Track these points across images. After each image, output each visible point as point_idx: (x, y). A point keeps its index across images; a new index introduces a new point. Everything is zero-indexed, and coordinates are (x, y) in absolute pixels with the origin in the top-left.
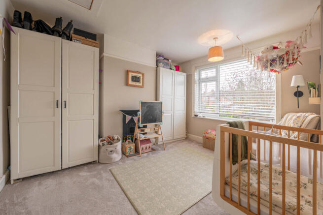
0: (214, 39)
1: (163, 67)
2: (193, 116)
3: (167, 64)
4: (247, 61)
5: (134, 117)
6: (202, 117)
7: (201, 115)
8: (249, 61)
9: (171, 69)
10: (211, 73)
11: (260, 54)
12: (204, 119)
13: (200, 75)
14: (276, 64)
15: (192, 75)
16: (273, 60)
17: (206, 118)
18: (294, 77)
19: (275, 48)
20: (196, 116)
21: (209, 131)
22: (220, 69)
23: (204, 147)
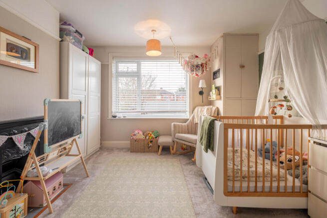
0: (153, 31)
1: (74, 44)
2: (110, 117)
3: (79, 42)
4: (178, 62)
5: (13, 137)
6: (122, 118)
7: (120, 115)
8: (179, 63)
9: (83, 50)
10: (132, 67)
11: (187, 59)
12: (125, 120)
13: (117, 67)
14: (199, 69)
15: (108, 65)
16: (197, 66)
17: (127, 117)
18: (201, 81)
19: (197, 57)
20: (115, 117)
21: (136, 132)
22: (142, 65)
23: (131, 152)
